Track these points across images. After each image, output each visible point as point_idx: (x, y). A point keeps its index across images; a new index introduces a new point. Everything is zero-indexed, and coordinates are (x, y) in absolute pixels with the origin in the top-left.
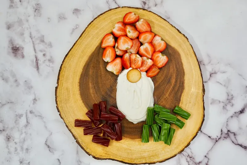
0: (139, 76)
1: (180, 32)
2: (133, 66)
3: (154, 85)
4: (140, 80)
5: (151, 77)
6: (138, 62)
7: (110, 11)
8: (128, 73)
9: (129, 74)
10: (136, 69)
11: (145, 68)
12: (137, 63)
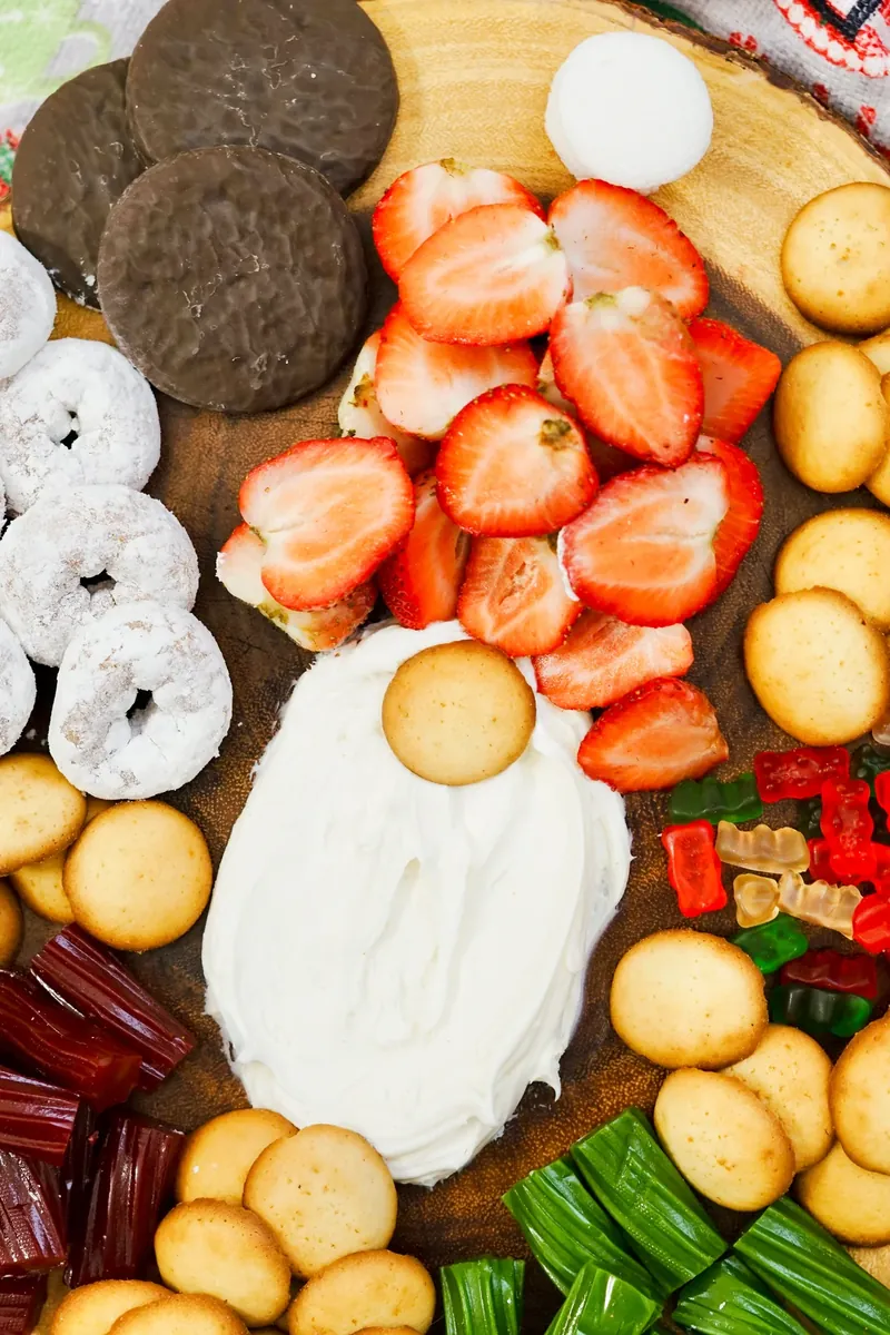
0: (506, 738)
2: (482, 611)
3: (634, 869)
4: (500, 770)
5: (627, 794)
6: (539, 592)
8: (406, 666)
9: (411, 676)
10: (507, 654)
12: (529, 601)
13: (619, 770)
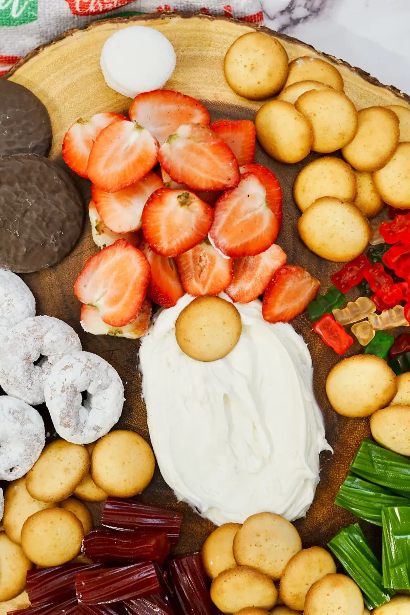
0: (232, 327)
1: (375, 82)
2: (195, 285)
3: (310, 348)
4: (237, 341)
5: (290, 321)
6: (213, 264)
7: (35, 58)
8: (177, 322)
9: (183, 325)
10: (213, 295)
11: (250, 284)
12: (210, 270)
13: (282, 314)
